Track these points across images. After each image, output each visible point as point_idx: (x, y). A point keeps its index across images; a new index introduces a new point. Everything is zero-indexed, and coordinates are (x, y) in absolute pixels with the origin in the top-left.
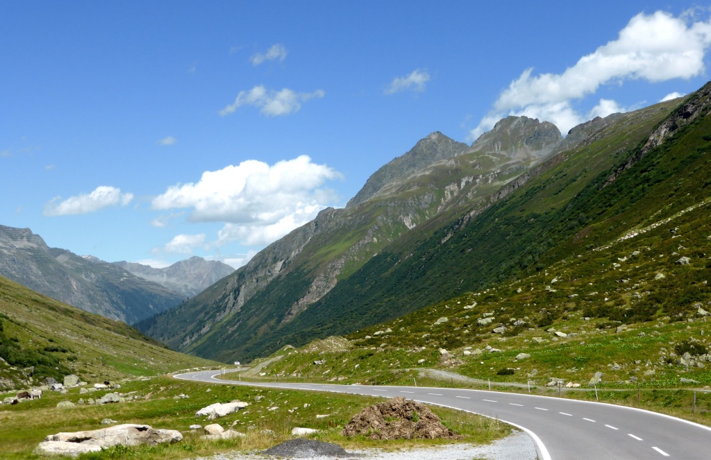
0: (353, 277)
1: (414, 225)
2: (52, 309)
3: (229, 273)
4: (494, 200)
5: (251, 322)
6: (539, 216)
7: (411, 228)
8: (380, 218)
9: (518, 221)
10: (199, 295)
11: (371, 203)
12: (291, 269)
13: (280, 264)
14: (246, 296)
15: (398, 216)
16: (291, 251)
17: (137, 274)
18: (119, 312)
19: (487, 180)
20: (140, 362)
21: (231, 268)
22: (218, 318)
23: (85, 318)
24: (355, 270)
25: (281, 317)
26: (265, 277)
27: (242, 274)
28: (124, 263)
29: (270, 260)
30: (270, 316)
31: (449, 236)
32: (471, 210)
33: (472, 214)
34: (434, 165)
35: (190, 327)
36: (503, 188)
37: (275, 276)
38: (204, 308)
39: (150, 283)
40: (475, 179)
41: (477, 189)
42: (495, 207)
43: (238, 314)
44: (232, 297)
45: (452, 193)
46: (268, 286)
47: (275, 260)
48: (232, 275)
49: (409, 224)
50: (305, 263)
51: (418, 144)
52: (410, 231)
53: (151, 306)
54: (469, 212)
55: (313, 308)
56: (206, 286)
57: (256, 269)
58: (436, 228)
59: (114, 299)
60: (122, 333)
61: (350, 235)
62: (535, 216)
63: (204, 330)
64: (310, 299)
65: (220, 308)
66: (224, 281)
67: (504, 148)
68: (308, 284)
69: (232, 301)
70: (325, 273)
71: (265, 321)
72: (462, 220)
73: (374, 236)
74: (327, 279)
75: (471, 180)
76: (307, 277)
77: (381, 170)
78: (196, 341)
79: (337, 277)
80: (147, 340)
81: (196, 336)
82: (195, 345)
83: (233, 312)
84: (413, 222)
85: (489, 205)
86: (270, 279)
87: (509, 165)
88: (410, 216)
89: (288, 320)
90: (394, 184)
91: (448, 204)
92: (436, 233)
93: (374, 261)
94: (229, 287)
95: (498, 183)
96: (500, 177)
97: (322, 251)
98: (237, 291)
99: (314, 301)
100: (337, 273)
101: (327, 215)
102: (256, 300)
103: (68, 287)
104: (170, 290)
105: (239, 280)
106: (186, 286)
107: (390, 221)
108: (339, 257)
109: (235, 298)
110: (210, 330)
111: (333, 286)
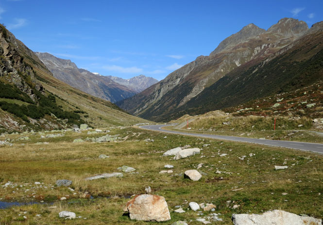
0: (211, 87)
1: (240, 65)
2: (79, 94)
3: (156, 83)
4: (277, 54)
5: (165, 104)
6: (299, 62)
8: (225, 61)
9: (289, 65)
10: (143, 92)
11: (221, 54)
12: (184, 82)
13: (179, 79)
14: (163, 93)
15: (233, 60)
16: (184, 74)
17: (116, 82)
18: (108, 98)
19: (274, 46)
21: (157, 81)
22: (151, 102)
23: (93, 99)
24: (212, 83)
25: (178, 103)
26: (172, 85)
27: (162, 83)
28: (111, 76)
29: (175, 78)
30: (174, 102)
31: (256, 70)
32: (267, 59)
34: (250, 38)
35: (139, 105)
36: (281, 49)
37: (177, 85)
38: (145, 97)
39: (122, 86)
40: (268, 45)
41: (269, 50)
42: (277, 58)
43: (159, 101)
44: (157, 93)
45: (258, 51)
46: (173, 89)
47: (177, 78)
48: (158, 84)
49: (238, 64)
50: (190, 80)
51: (243, 29)
52: (238, 67)
53: (122, 96)
55: (193, 99)
56: (146, 88)
57: (168, 81)
58: (250, 66)
59: (106, 92)
60: (109, 106)
61: (211, 68)
62: (296, 62)
63: (145, 107)
64: (189, 97)
65: (152, 98)
66: (154, 86)
67: (282, 32)
68: (191, 89)
69: (157, 95)
70: (199, 84)
71: (171, 105)
72: (263, 63)
73: (222, 69)
74: (200, 87)
75: (266, 45)
76: (191, 86)
77: (226, 39)
78: (141, 112)
79: (204, 86)
80: (120, 110)
81: (141, 109)
83: (158, 99)
85: (275, 57)
86: (174, 86)
87: (284, 40)
88: (238, 60)
89: (181, 104)
90: (232, 46)
91: (255, 56)
92: (250, 69)
93: (221, 80)
94: (156, 89)
95: (279, 48)
96: (279, 45)
97: (198, 74)
98: (159, 90)
99: (194, 96)
100: (205, 84)
101: (201, 58)
102: (168, 94)
103: (86, 86)
104: (130, 89)
105: (160, 86)
106: (137, 88)
107: (229, 62)
108: (205, 77)
109: (159, 94)
110: (147, 107)
111: (202, 90)
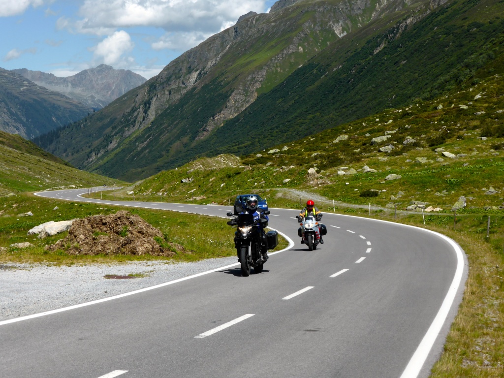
0: (274, 91)
1: (345, 33)
3: (140, 84)
4: (433, 6)
5: (163, 138)
6: (483, 25)
7: (341, 36)
8: (307, 24)
9: (459, 31)
10: (106, 107)
11: (298, 7)
12: (207, 81)
13: (195, 75)
14: (157, 109)
15: (327, 23)
16: (207, 60)
17: (39, 84)
18: (19, 125)
20: (35, 179)
21: (143, 79)
22: (127, 133)
24: (277, 82)
25: (196, 133)
26: (179, 89)
27: (153, 85)
28: (24, 70)
29: (184, 70)
30: (183, 133)
31: (383, 46)
32: (408, 17)
33: (408, 21)
35: (96, 143)
37: (189, 88)
38: (112, 121)
39: (52, 93)
42: (434, 14)
43: (149, 129)
44: (141, 110)
46: (182, 99)
47: (190, 71)
48: (143, 86)
49: (339, 31)
50: (222, 74)
52: (341, 40)
53: (54, 119)
54: (405, 19)
55: (230, 124)
56: (115, 97)
57: (169, 79)
58: (369, 37)
59: (14, 110)
61: (273, 43)
62: (478, 26)
63: (111, 146)
64: (227, 114)
65: (129, 122)
66: (133, 93)
68: (225, 97)
69: (141, 115)
70: (245, 86)
71: (178, 137)
72: (398, 28)
73: (299, 45)
74: (246, 92)
76: (224, 90)
78: (102, 158)
79: (257, 90)
80: (45, 156)
81: (102, 152)
82: (101, 162)
83: (143, 127)
84: (343, 30)
85: (428, 12)
86: (184, 92)
88: (341, 23)
89: (203, 137)
91: (383, 10)
92: (368, 42)
93: (298, 73)
94: (139, 99)
97: (242, 61)
98: (147, 104)
99: (231, 117)
100: (258, 85)
101: (248, 20)
102: (169, 114)
104: (75, 101)
105: (149, 91)
106: (92, 97)
107: (318, 28)
108: (260, 68)
109: (146, 112)
110: (118, 146)
111: (252, 100)
